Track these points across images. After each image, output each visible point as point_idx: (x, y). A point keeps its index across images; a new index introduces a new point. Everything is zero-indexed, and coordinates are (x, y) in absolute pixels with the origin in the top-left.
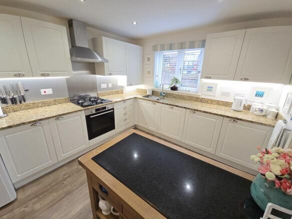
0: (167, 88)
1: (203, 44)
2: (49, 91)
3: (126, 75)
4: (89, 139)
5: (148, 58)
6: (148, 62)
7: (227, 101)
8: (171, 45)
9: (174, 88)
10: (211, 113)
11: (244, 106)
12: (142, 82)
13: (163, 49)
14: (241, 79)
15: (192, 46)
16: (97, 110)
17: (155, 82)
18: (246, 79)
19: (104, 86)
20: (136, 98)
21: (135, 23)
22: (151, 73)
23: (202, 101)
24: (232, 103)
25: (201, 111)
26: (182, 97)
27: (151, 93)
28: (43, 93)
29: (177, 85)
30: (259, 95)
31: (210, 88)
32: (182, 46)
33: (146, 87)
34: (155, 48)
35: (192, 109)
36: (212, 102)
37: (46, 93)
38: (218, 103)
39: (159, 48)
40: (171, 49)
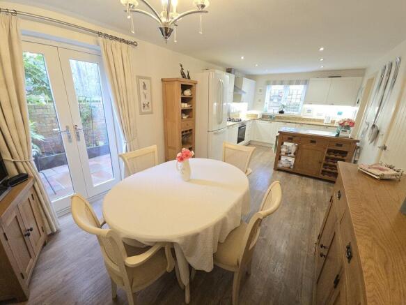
0: (276, 112)
1: (306, 82)
3: (248, 102)
4: (237, 143)
5: (260, 90)
6: (260, 93)
7: (320, 119)
8: (282, 82)
9: (282, 112)
11: (332, 121)
15: (298, 83)
17: (264, 108)
18: (333, 104)
22: (262, 101)
23: (303, 119)
24: (324, 120)
26: (289, 118)
27: (261, 117)
29: (284, 110)
30: (340, 114)
31: (309, 111)
32: (291, 83)
33: (259, 113)
34: (268, 83)
36: (310, 120)
38: (314, 120)
39: (271, 83)
40: (281, 84)
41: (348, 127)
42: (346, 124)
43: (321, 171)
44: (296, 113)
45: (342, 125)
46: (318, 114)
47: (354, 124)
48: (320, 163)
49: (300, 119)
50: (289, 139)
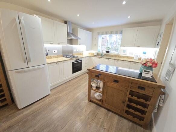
0: (104, 52)
1: (121, 32)
2: (56, 52)
3: (86, 45)
4: (73, 73)
5: (95, 38)
6: (95, 40)
7: (132, 56)
8: (107, 32)
9: (108, 52)
10: (125, 61)
11: (139, 58)
12: (92, 49)
13: (103, 34)
14: (137, 47)
15: (116, 33)
16: (76, 60)
17: (98, 49)
18: (139, 47)
19: (75, 50)
20: (90, 56)
21: (93, 23)
22: (96, 45)
23: (121, 57)
24: (134, 57)
25: (121, 60)
27: (96, 55)
28: (54, 52)
29: (109, 51)
30: (144, 53)
31: (124, 51)
32: (112, 33)
33: (95, 52)
34: (99, 34)
35: (117, 60)
36: (125, 57)
37: (55, 52)
38: (128, 57)
39: (101, 33)
40: (106, 34)
41: (150, 68)
42: (148, 64)
43: (125, 111)
44: (116, 53)
45: (144, 65)
46: (130, 53)
47: (157, 64)
48: (124, 103)
49: (119, 56)
50: (96, 76)
